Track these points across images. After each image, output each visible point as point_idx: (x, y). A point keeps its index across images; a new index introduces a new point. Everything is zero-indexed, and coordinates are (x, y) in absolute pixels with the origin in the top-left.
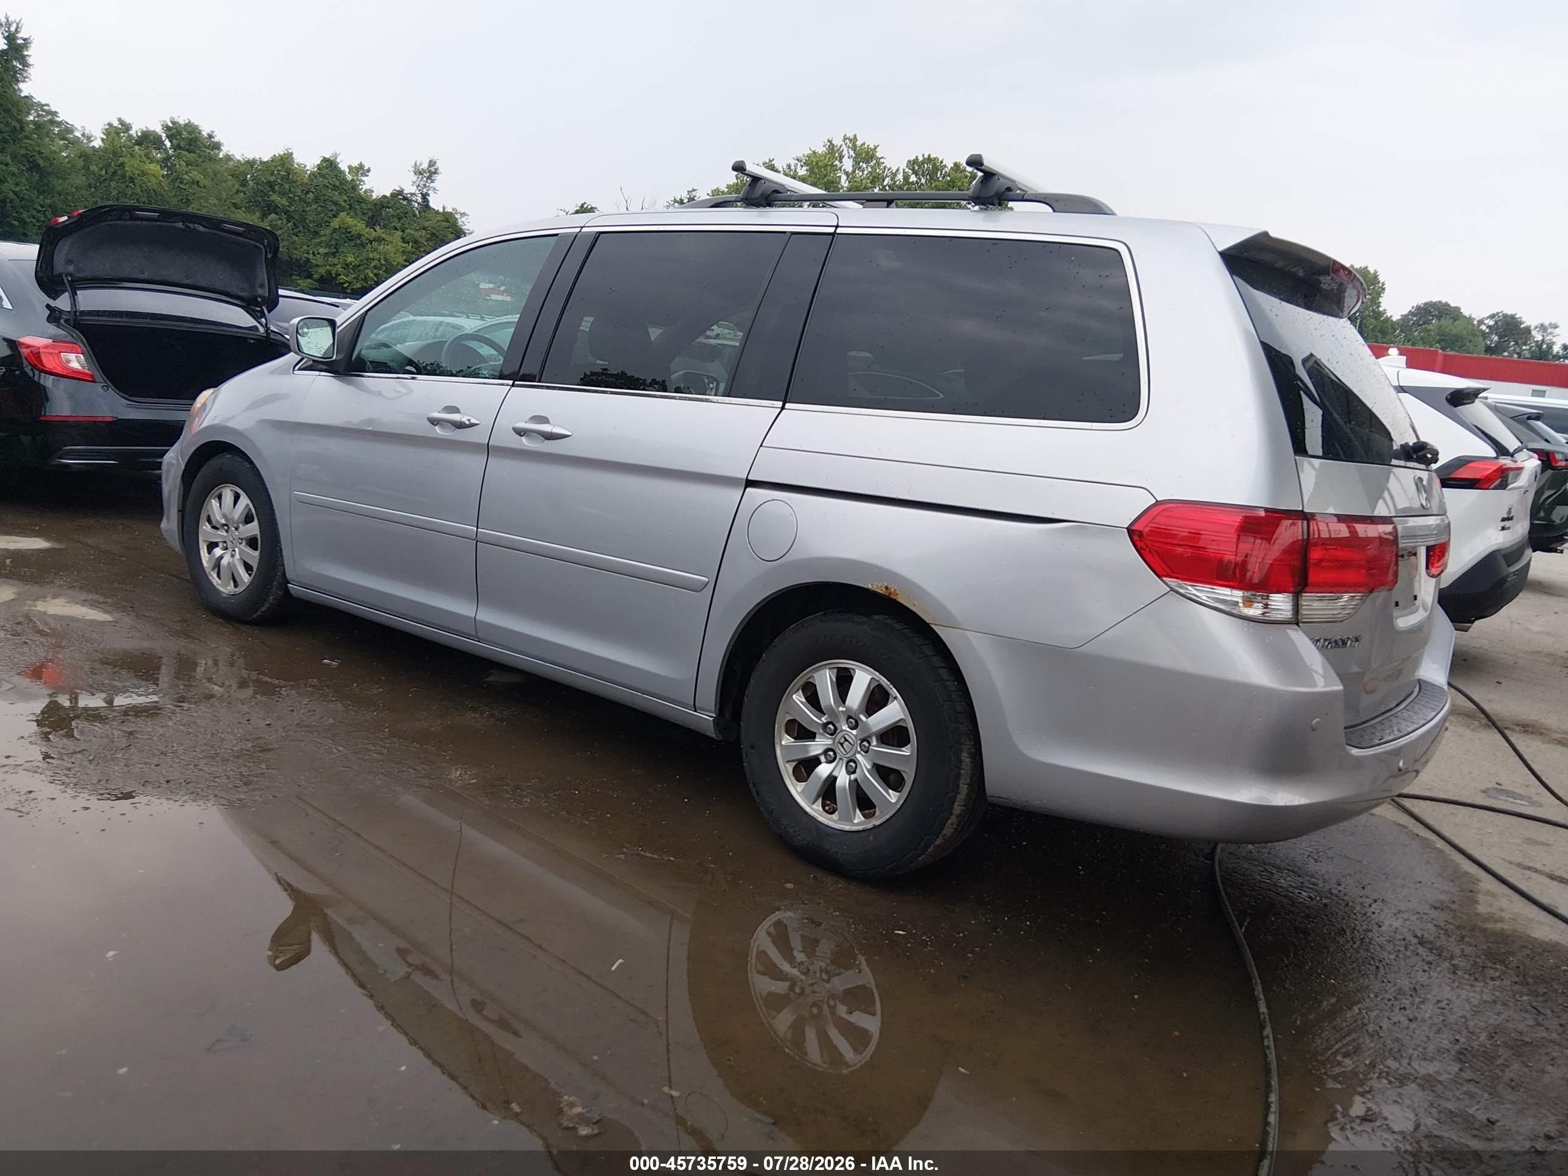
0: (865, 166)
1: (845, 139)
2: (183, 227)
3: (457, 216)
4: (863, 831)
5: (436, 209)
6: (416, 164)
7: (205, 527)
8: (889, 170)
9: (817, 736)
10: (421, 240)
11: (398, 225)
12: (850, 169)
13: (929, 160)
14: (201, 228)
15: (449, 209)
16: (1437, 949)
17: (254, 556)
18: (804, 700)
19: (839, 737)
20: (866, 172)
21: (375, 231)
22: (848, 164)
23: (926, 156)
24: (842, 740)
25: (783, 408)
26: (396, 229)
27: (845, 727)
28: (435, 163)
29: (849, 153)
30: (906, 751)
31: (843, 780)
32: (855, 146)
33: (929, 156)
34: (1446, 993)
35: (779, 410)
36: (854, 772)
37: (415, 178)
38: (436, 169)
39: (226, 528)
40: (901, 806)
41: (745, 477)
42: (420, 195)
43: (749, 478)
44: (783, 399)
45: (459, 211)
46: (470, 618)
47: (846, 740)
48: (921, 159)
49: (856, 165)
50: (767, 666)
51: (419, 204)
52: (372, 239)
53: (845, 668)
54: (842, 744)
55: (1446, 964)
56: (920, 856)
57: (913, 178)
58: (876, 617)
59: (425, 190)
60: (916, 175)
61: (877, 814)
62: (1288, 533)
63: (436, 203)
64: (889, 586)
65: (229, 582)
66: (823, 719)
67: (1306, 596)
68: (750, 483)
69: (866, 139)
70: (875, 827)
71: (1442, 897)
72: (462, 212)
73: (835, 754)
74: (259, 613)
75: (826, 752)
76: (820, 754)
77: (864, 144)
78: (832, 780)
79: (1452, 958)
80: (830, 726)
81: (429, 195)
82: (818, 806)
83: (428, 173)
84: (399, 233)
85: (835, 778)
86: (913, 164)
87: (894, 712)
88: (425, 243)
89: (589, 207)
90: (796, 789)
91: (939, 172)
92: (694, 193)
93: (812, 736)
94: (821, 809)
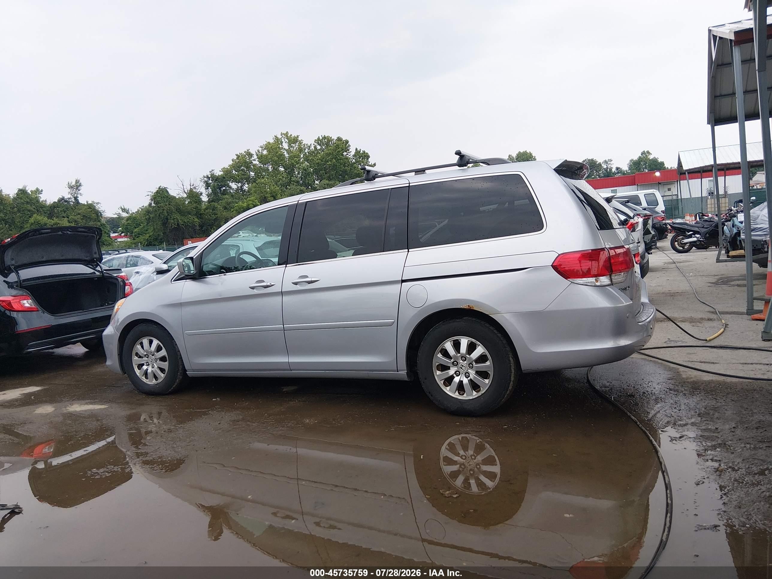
0: (294, 145)
1: (282, 134)
2: (61, 233)
3: (94, 205)
4: (478, 397)
5: (83, 203)
6: (69, 183)
7: (135, 358)
8: (306, 145)
9: (451, 367)
10: (78, 220)
11: (65, 215)
12: (287, 148)
13: (325, 138)
14: (69, 233)
15: (90, 202)
16: (676, 390)
17: (165, 365)
18: (442, 356)
19: (459, 365)
20: (295, 148)
21: (53, 220)
22: (286, 146)
23: (323, 136)
24: (461, 366)
25: (408, 251)
26: (64, 217)
27: (461, 361)
28: (79, 181)
29: (285, 140)
30: (488, 363)
31: (465, 381)
32: (287, 136)
33: (324, 136)
34: (686, 401)
35: (407, 252)
36: (469, 376)
37: (69, 190)
38: (80, 184)
39: (147, 356)
40: (491, 384)
41: (401, 279)
42: (73, 198)
43: (403, 279)
44: (407, 248)
45: (95, 201)
46: (286, 362)
47: (463, 366)
48: (321, 138)
49: (290, 146)
50: (425, 346)
51: (73, 202)
52: (53, 224)
53: (457, 340)
54: (461, 368)
55: (681, 394)
56: (502, 400)
57: (319, 147)
58: (464, 318)
59: (75, 195)
60: (320, 146)
61: (481, 390)
62: (603, 257)
63: (82, 200)
64: (470, 305)
65: (153, 379)
66: (452, 360)
67: (613, 276)
68: (403, 281)
69: (293, 134)
70: (482, 394)
71: (669, 376)
72: (97, 202)
73: (459, 372)
74: (172, 388)
75: (455, 373)
76: (454, 374)
77: (291, 135)
78: (461, 382)
79: (682, 392)
80: (455, 362)
81: (78, 197)
82: (457, 393)
83: (77, 186)
84: (66, 219)
85: (462, 381)
86: (319, 141)
87: (480, 350)
88: (81, 221)
89: (163, 188)
90: (447, 390)
91: (331, 142)
92: (213, 172)
93: (448, 368)
94: (458, 394)
